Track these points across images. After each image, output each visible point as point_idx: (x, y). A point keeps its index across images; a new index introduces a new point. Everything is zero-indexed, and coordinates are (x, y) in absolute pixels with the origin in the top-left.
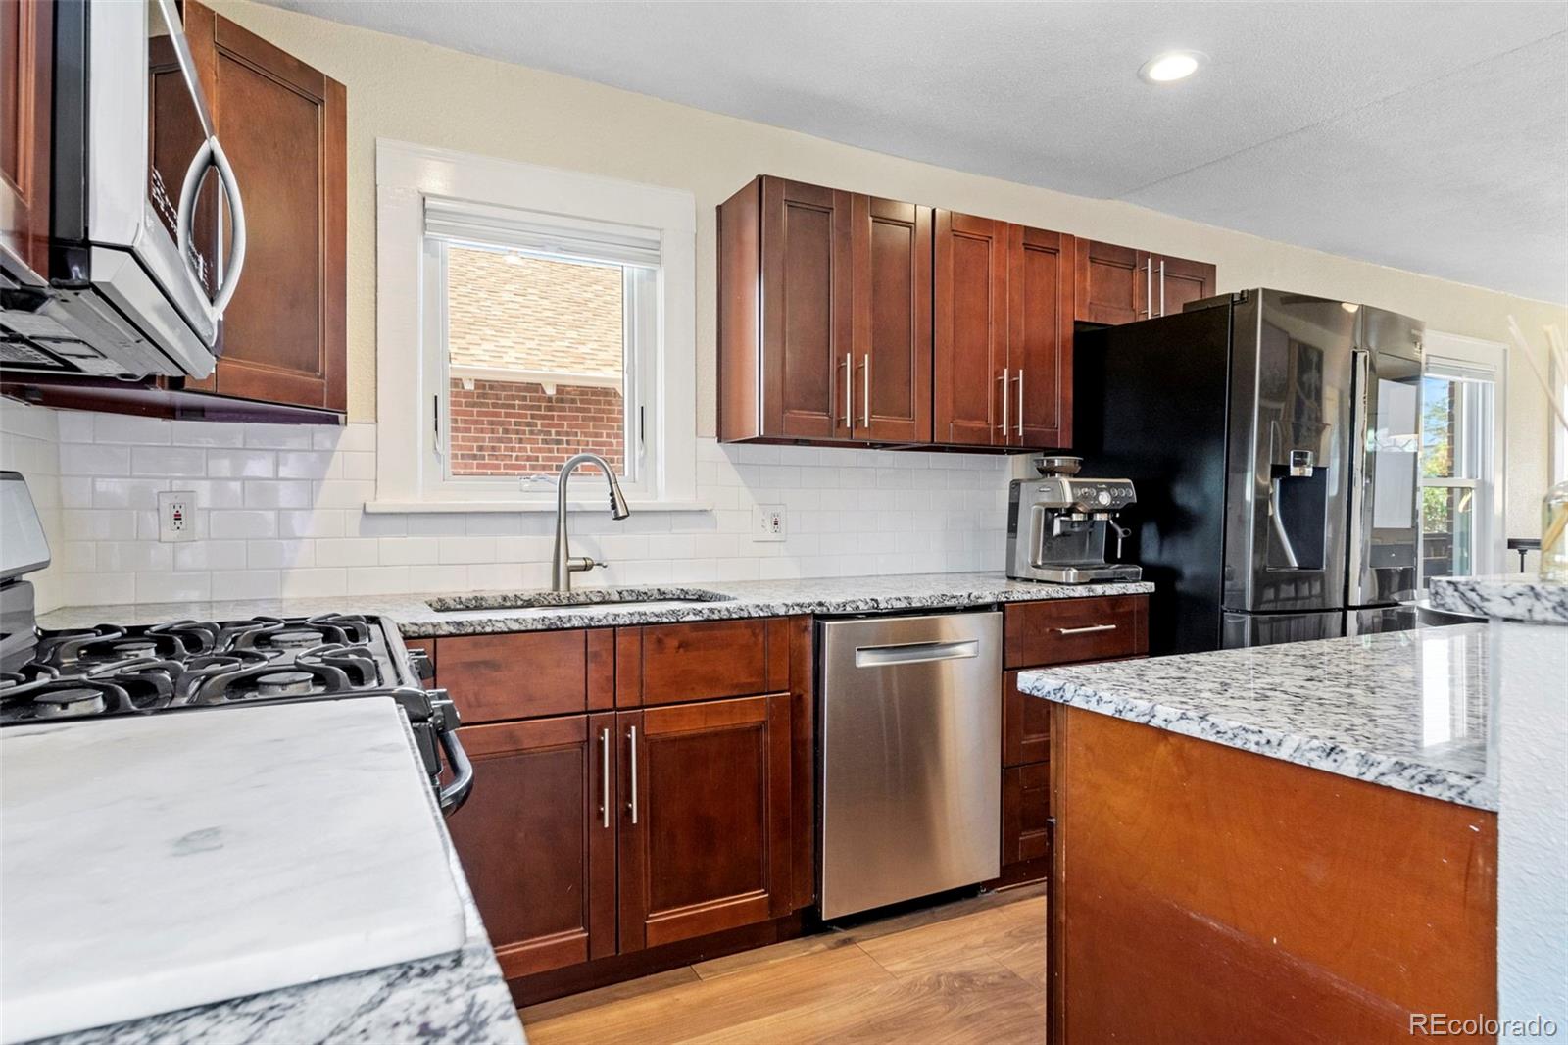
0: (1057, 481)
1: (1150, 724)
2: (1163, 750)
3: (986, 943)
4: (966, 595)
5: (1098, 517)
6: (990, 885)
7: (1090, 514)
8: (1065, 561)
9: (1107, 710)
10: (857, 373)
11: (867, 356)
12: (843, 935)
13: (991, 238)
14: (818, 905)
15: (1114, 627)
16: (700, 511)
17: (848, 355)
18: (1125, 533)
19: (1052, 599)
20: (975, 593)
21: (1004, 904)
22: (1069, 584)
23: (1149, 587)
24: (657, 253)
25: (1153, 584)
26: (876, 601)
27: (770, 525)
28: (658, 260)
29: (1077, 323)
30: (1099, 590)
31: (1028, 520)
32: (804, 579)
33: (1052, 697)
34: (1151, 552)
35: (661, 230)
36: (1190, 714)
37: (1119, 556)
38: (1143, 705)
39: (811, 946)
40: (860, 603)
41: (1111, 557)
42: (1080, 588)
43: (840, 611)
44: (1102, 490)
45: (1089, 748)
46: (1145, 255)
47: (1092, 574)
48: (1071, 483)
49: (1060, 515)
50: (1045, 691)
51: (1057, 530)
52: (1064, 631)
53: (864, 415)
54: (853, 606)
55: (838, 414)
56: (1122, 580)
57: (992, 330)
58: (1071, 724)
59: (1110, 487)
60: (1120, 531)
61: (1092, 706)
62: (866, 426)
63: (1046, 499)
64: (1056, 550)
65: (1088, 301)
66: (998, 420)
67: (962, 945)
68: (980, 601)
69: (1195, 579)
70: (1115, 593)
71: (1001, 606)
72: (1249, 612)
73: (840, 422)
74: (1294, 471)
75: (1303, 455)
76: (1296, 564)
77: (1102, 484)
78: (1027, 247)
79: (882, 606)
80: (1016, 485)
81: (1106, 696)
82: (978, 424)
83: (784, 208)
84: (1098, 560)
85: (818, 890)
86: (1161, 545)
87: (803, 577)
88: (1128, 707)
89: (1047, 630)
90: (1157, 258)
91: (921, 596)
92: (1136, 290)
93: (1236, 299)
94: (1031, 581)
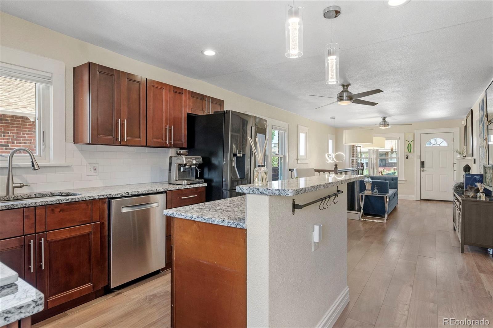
0: (182, 157)
1: (192, 220)
2: (195, 225)
3: (161, 285)
4: (155, 189)
5: (193, 167)
6: (163, 270)
7: (190, 166)
8: (184, 179)
9: (183, 217)
10: (122, 125)
11: (125, 120)
12: (118, 292)
13: (164, 88)
14: (109, 284)
15: (196, 196)
16: (67, 166)
17: (120, 119)
18: (200, 171)
19: (180, 189)
20: (158, 189)
21: (167, 274)
22: (185, 185)
23: (206, 185)
24: (50, 81)
25: (207, 184)
26: (128, 193)
27: (93, 170)
28: (50, 83)
29: (188, 113)
30: (192, 186)
31: (174, 168)
32: (105, 187)
33: (171, 216)
34: (206, 176)
35: (52, 73)
36: (199, 216)
37: (198, 177)
38: (190, 215)
39: (107, 297)
40: (123, 194)
41: (196, 177)
42: (187, 186)
43: (116, 196)
44: (193, 159)
45: (180, 227)
46: (206, 96)
47: (191, 182)
48: (185, 158)
49: (182, 166)
50: (170, 214)
51: (182, 170)
52: (183, 198)
53: (125, 137)
54: (121, 194)
55: (116, 137)
56: (199, 183)
57: (164, 114)
58: (176, 221)
59: (196, 159)
60: (198, 170)
61: (180, 217)
62: (125, 140)
63: (179, 162)
64: (182, 176)
65: (191, 107)
66: (166, 139)
67: (154, 287)
68: (160, 191)
69: (216, 182)
70: (197, 187)
71: (166, 192)
72: (228, 190)
73: (117, 139)
74: (238, 155)
75: (241, 151)
76: (239, 178)
77: (193, 158)
78: (174, 91)
79: (130, 194)
80: (171, 158)
81: (183, 214)
82: (160, 141)
83: (98, 73)
84: (193, 178)
85: (109, 280)
86: (209, 174)
87: (105, 186)
88: (187, 216)
89: (179, 198)
90: (209, 97)
91: (142, 190)
92: (204, 106)
93: (225, 112)
94: (175, 184)
